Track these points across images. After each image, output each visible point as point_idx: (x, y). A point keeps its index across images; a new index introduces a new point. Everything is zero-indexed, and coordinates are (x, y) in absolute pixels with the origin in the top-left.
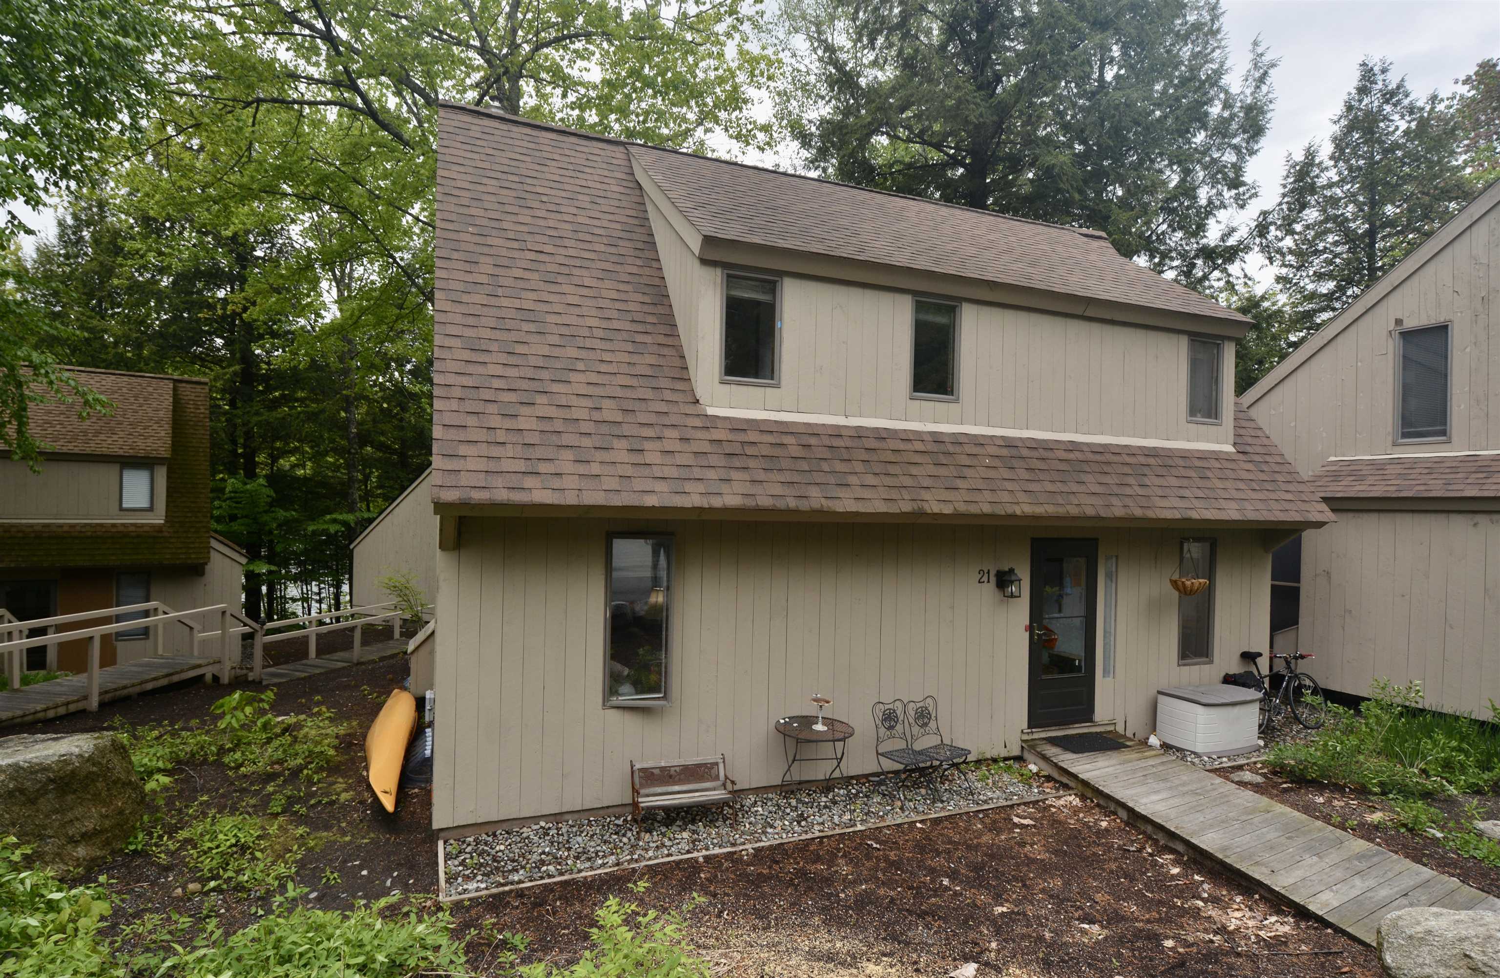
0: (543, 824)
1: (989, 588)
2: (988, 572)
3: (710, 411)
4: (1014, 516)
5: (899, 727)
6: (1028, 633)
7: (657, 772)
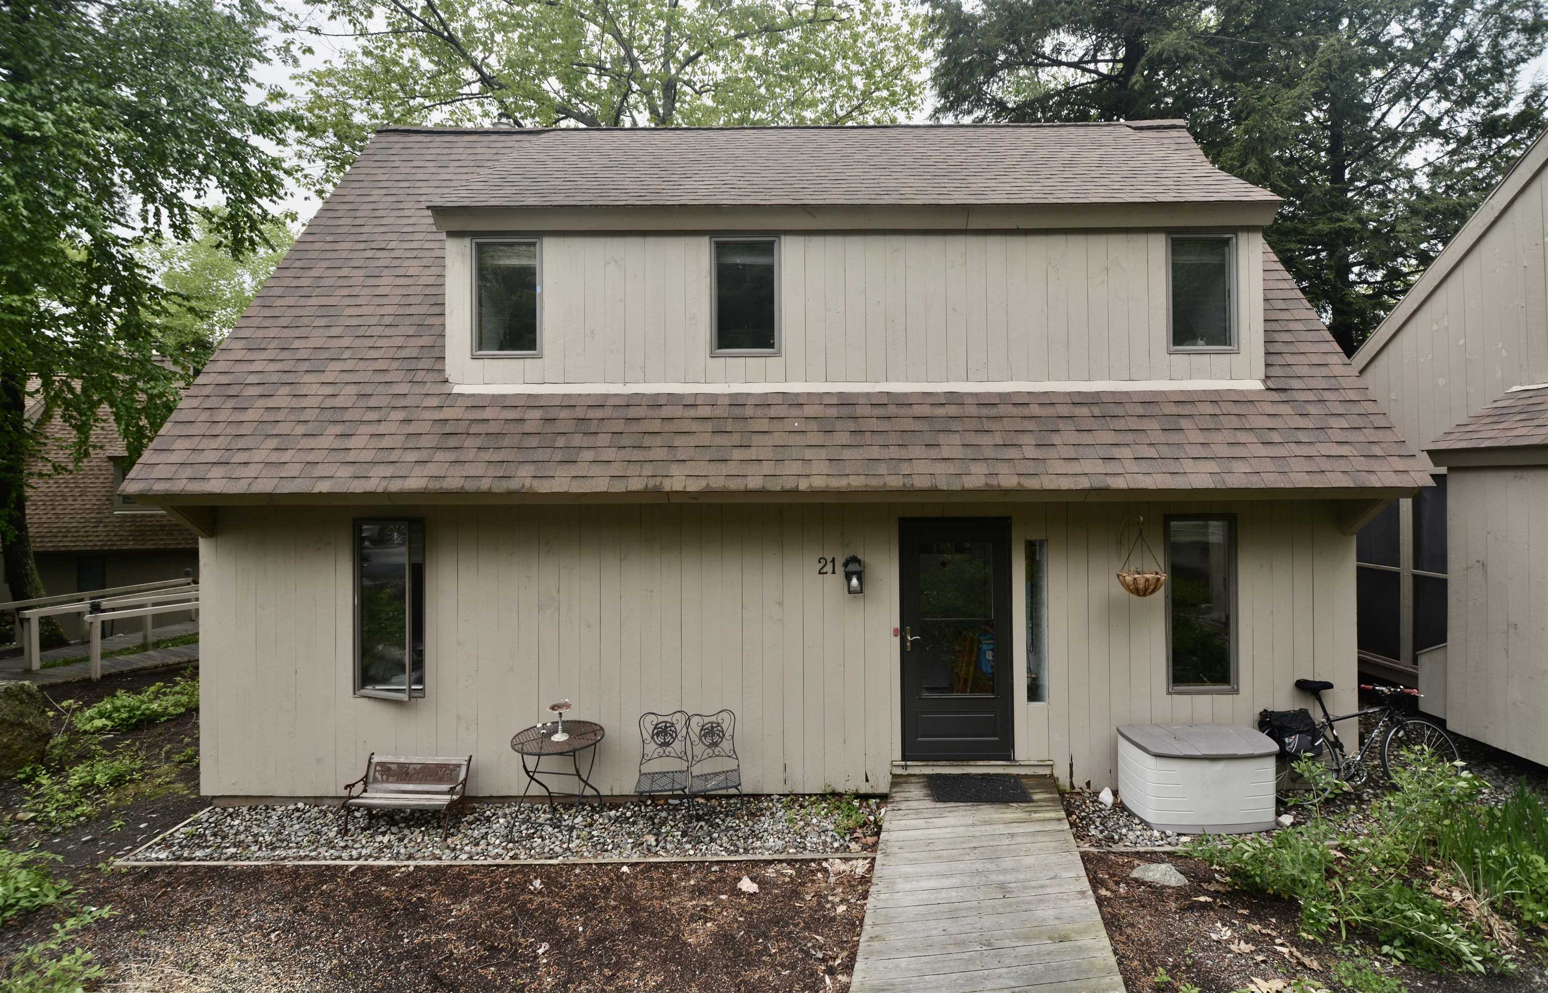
0: (300, 805)
1: (834, 582)
2: (833, 561)
3: (457, 390)
4: (795, 492)
5: (677, 745)
6: (898, 639)
7: (394, 767)
